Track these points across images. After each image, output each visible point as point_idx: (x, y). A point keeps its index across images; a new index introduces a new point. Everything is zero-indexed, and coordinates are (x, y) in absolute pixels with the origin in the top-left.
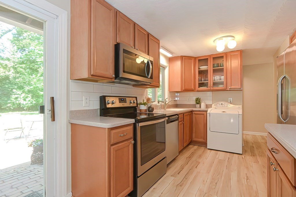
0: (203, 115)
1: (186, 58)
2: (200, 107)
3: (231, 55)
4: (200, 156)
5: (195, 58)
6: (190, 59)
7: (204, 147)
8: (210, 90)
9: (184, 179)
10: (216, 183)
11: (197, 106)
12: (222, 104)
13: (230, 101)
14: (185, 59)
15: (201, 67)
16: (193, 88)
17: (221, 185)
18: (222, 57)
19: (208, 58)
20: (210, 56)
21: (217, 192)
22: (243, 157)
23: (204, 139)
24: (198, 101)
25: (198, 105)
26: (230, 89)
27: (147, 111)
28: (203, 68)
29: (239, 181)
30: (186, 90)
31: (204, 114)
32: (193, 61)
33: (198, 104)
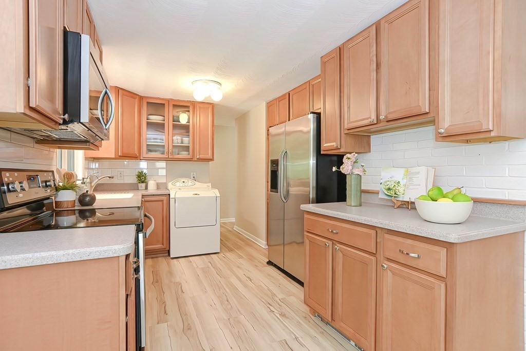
0: (161, 203)
1: (125, 92)
2: (146, 188)
3: (200, 107)
4: (171, 273)
5: (141, 98)
6: (132, 97)
7: (161, 257)
8: (168, 158)
9: (184, 318)
10: (228, 301)
11: (141, 186)
12: (184, 182)
13: (194, 177)
14: (123, 95)
15: (151, 117)
16: (136, 152)
17: (234, 299)
18: (188, 107)
19: (164, 104)
20: (169, 101)
21: (239, 311)
22: (224, 256)
23: (163, 244)
24: (142, 178)
25: (144, 185)
26: (198, 159)
27: (77, 203)
28: (155, 119)
29: (246, 286)
30: (125, 156)
31: (162, 201)
32: (137, 101)
33: (143, 182)
